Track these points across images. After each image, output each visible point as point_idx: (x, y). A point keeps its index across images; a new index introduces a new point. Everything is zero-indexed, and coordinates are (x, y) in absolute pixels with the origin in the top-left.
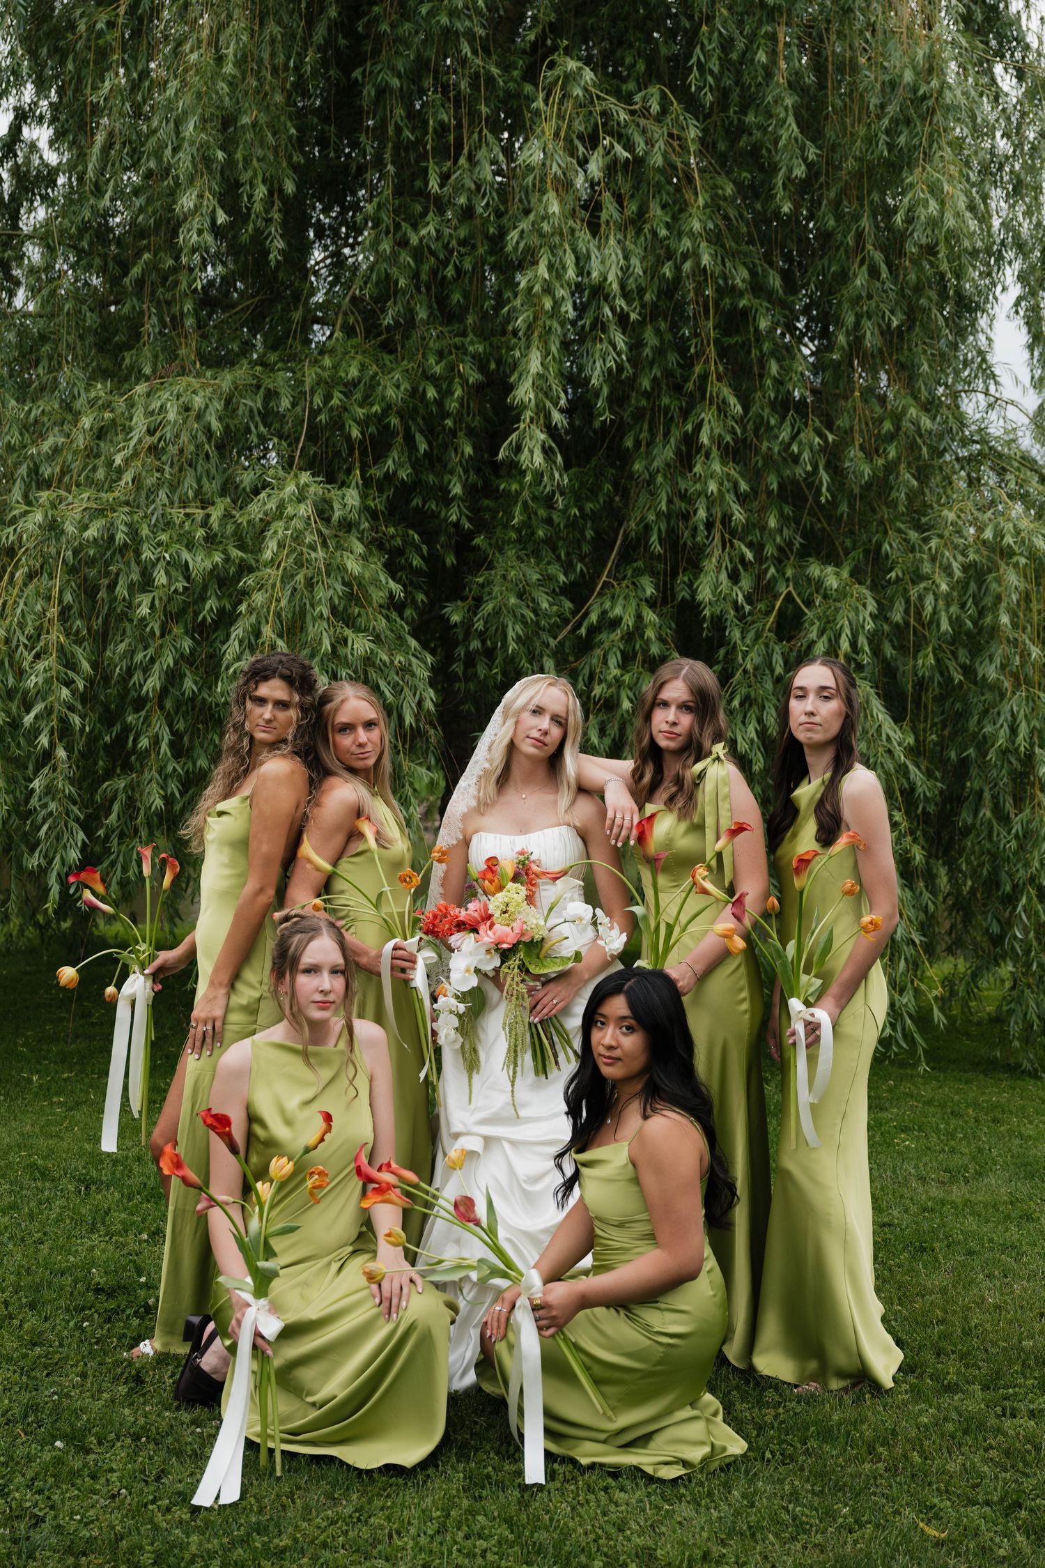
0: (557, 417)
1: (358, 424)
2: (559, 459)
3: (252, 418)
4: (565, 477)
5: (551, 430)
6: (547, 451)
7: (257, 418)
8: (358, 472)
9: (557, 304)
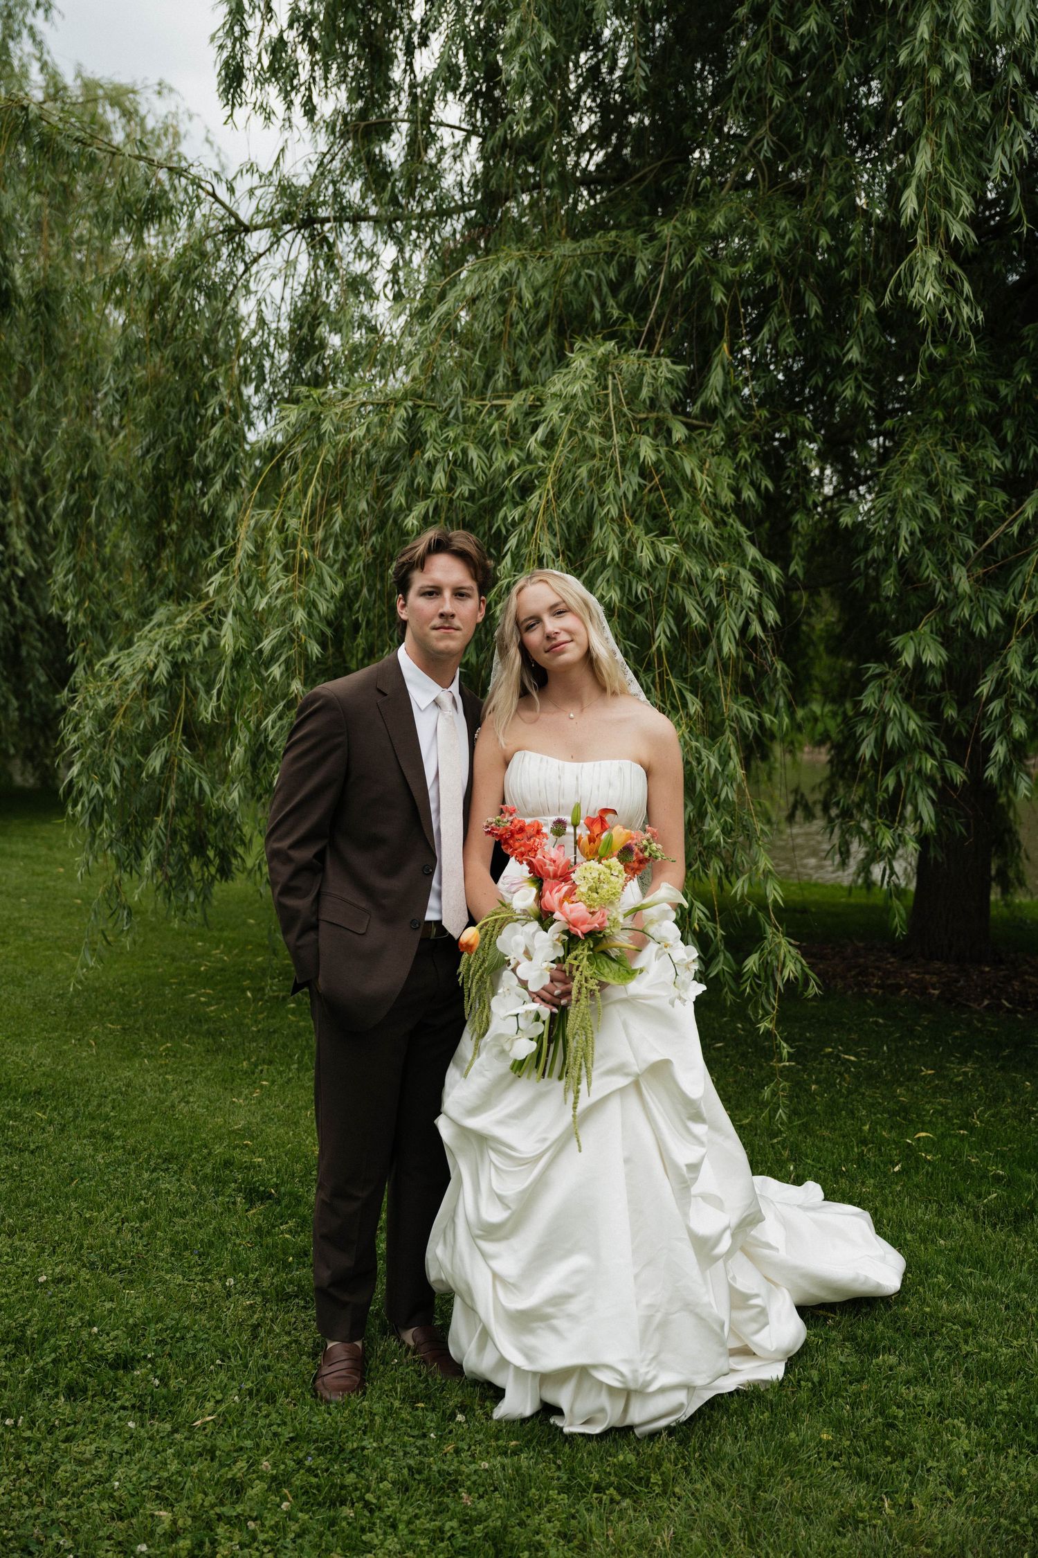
0: (957, 230)
1: (724, 285)
2: (967, 288)
3: (598, 290)
4: (979, 312)
5: (954, 250)
6: (949, 281)
7: (605, 289)
8: (725, 346)
9: (948, 76)
